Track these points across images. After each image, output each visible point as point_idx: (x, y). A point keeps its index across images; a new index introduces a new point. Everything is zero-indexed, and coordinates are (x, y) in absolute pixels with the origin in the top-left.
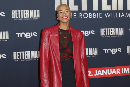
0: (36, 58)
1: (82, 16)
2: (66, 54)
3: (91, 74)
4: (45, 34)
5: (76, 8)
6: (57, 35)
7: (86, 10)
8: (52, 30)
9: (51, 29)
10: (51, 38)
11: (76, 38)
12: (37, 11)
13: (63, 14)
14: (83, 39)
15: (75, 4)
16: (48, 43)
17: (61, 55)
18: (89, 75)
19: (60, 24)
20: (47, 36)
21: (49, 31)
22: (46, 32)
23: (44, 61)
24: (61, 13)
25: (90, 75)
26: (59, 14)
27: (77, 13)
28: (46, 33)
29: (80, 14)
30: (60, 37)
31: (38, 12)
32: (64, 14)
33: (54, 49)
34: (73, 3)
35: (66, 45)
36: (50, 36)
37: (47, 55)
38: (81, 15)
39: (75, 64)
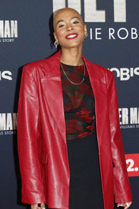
0: (9, 130)
1: (115, 35)
2: (79, 123)
3: (134, 167)
4: (28, 75)
5: (100, 17)
6: (58, 79)
7: (124, 20)
8: (46, 66)
9: (42, 65)
10: (43, 85)
11: (98, 84)
12: (12, 22)
13: (67, 27)
14: (113, 87)
15: (99, 8)
16: (37, 96)
17: (67, 124)
18: (129, 169)
19: (61, 53)
20: (34, 80)
21: (40, 70)
22: (31, 71)
23: (29, 139)
24: (62, 26)
25: (133, 170)
26: (58, 29)
27: (104, 27)
28: (32, 74)
29: (110, 29)
30: (64, 83)
31: (14, 24)
32: (70, 29)
33: (52, 112)
34: (95, 6)
35: (79, 100)
36: (42, 80)
37: (34, 125)
38: (112, 31)
39: (99, 143)
